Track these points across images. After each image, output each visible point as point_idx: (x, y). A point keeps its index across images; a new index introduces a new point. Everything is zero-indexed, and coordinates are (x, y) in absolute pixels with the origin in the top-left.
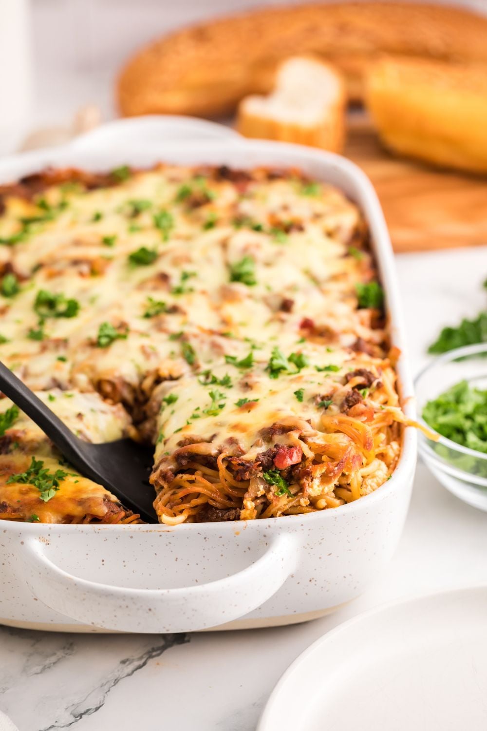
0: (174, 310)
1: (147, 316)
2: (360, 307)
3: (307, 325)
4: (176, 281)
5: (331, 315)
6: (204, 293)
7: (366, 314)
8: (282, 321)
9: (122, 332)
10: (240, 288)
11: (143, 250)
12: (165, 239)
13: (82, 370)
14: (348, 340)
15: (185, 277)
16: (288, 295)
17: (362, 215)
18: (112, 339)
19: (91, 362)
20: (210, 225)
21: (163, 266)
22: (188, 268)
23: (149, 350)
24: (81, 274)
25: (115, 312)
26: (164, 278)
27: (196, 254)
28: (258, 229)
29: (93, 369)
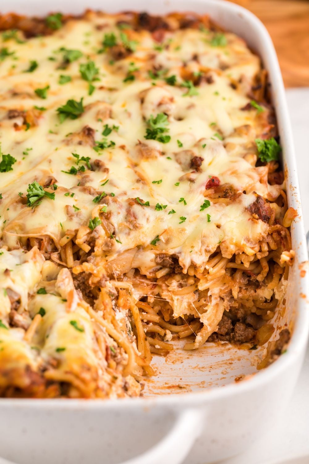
0: (97, 166)
1: (73, 172)
2: (259, 163)
3: (213, 184)
4: (99, 137)
5: (234, 173)
6: (123, 147)
7: (264, 170)
8: (192, 181)
9: (49, 190)
10: (154, 144)
11: (71, 103)
12: (91, 91)
13: (12, 229)
14: (249, 200)
15: (107, 131)
16: (197, 153)
17: (262, 65)
18: (40, 198)
19: (21, 222)
20: (130, 78)
21: (88, 120)
22: (111, 123)
23: (72, 210)
24: (16, 126)
25: (44, 167)
26: (88, 132)
27: (117, 108)
28: (171, 82)
29: (22, 228)
